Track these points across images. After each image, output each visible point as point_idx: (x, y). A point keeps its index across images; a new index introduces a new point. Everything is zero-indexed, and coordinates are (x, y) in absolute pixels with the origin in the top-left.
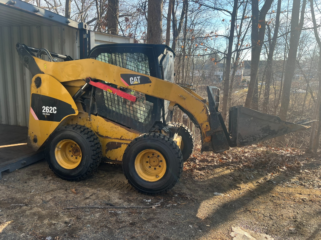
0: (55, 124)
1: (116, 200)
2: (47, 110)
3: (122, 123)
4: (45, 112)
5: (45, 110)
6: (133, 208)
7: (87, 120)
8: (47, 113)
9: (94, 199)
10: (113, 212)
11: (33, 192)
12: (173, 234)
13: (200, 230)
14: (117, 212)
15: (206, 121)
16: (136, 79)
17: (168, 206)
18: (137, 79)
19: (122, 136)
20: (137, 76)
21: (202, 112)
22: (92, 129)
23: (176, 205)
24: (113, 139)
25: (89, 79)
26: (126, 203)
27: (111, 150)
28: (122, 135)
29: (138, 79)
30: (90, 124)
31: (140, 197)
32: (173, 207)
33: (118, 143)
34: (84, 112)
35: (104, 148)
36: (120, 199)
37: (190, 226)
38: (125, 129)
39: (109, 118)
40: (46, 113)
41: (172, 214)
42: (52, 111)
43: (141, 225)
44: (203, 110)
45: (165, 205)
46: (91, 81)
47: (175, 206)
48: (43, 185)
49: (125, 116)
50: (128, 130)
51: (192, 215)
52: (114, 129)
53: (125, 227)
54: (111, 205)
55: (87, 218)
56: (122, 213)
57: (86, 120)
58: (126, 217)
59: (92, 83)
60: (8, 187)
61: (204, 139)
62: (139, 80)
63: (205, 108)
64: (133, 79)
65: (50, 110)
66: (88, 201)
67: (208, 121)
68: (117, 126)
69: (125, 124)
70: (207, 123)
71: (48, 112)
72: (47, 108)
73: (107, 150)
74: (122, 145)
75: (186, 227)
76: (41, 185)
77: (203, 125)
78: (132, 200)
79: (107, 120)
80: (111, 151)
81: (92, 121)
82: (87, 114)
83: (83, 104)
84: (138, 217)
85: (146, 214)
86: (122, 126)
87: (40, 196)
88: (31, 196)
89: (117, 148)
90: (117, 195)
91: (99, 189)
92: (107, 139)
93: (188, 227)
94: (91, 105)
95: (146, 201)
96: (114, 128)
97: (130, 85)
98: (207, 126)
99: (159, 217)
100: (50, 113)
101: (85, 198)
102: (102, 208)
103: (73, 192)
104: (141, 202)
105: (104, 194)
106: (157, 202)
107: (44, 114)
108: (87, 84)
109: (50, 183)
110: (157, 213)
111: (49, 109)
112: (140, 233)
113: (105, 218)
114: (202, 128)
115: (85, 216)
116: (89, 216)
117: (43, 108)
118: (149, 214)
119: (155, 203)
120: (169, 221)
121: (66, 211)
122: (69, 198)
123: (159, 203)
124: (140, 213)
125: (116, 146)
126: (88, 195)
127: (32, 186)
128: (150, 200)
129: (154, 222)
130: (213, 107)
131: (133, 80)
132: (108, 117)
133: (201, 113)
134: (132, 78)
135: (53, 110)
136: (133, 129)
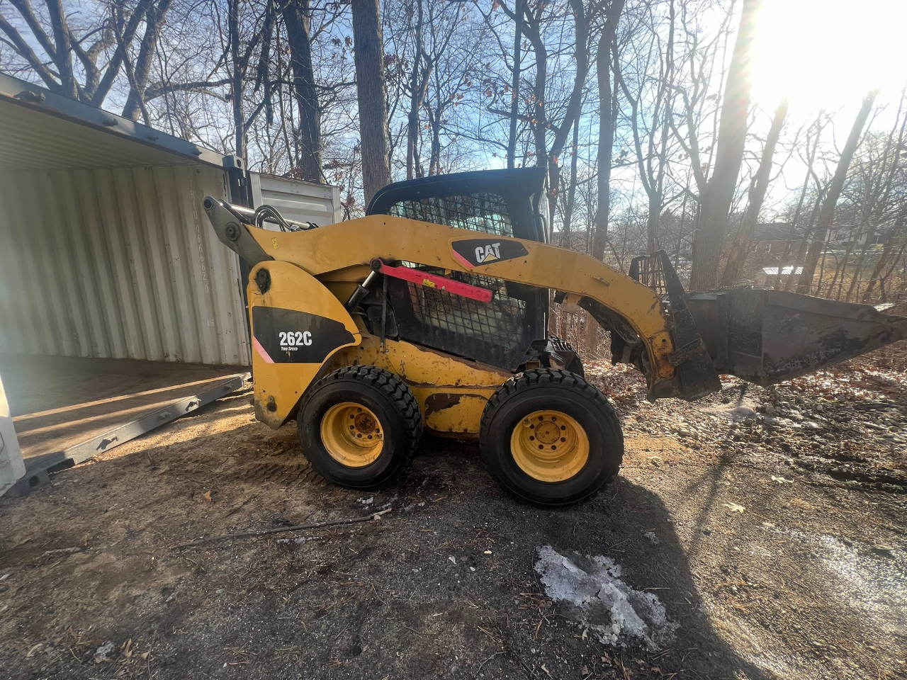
0: (312, 369)
1: (300, 507)
2: (290, 340)
3: (456, 351)
4: (286, 344)
5: (286, 341)
6: (332, 525)
7: (378, 352)
8: (292, 346)
9: (251, 512)
10: (286, 540)
11: (112, 510)
12: (413, 589)
13: (471, 568)
14: (296, 540)
15: (661, 331)
16: (491, 250)
17: (406, 509)
18: (493, 249)
19: (459, 381)
20: (491, 242)
21: (652, 312)
22: (390, 370)
23: (423, 504)
24: (440, 387)
25: (378, 261)
26: (319, 512)
27: (437, 411)
28: (459, 378)
29: (496, 250)
30: (385, 360)
31: (351, 493)
32: (417, 510)
33: (450, 394)
34: (370, 336)
35: (423, 409)
36: (308, 504)
37: (450, 558)
38: (465, 363)
39: (427, 344)
40: (288, 346)
41: (414, 530)
42: (302, 341)
43: (344, 571)
44: (653, 307)
45: (401, 507)
46: (383, 265)
47: (420, 507)
48: (142, 489)
49: (461, 335)
50: (472, 366)
51: (456, 528)
52: (441, 366)
53: (307, 582)
54: (286, 523)
55: (223, 567)
56: (306, 542)
57: (375, 353)
58: (313, 553)
59: (386, 270)
60: (56, 503)
61: (659, 371)
62: (497, 252)
63: (657, 302)
64: (482, 252)
65: (296, 339)
66: (235, 518)
67: (665, 331)
68: (447, 359)
69: (463, 354)
70: (665, 335)
71: (293, 344)
72: (291, 336)
73: (428, 412)
74: (462, 400)
75: (442, 562)
76: (139, 488)
77: (654, 341)
78: (334, 504)
79: (421, 347)
80: (438, 413)
81: (390, 354)
82: (378, 338)
83: (365, 319)
84: (340, 548)
85: (359, 536)
86: (457, 358)
87: (126, 519)
88: (103, 522)
89: (450, 405)
90: (304, 494)
91: (268, 483)
92: (427, 389)
93: (446, 562)
94: (384, 319)
95: (364, 502)
96: (440, 364)
97: (476, 264)
98: (664, 340)
99: (386, 542)
100: (298, 346)
101: (230, 511)
102: (262, 534)
103: (206, 500)
104: (353, 507)
105: (276, 495)
106: (386, 502)
107: (285, 349)
108: (373, 272)
109: (160, 481)
110: (382, 531)
111: (294, 336)
112: (339, 596)
113: (265, 562)
114: (652, 347)
115: (220, 561)
116: (228, 562)
117: (280, 336)
118: (366, 536)
119: (382, 504)
120: (406, 552)
121: (177, 554)
122: (193, 517)
123: (390, 504)
124: (346, 536)
125: (445, 401)
126: (238, 502)
127: (116, 495)
128: (370, 501)
129: (373, 559)
130: (680, 297)
131: (484, 254)
132: (423, 342)
133: (649, 312)
134: (481, 249)
135: (303, 338)
136: (482, 361)
